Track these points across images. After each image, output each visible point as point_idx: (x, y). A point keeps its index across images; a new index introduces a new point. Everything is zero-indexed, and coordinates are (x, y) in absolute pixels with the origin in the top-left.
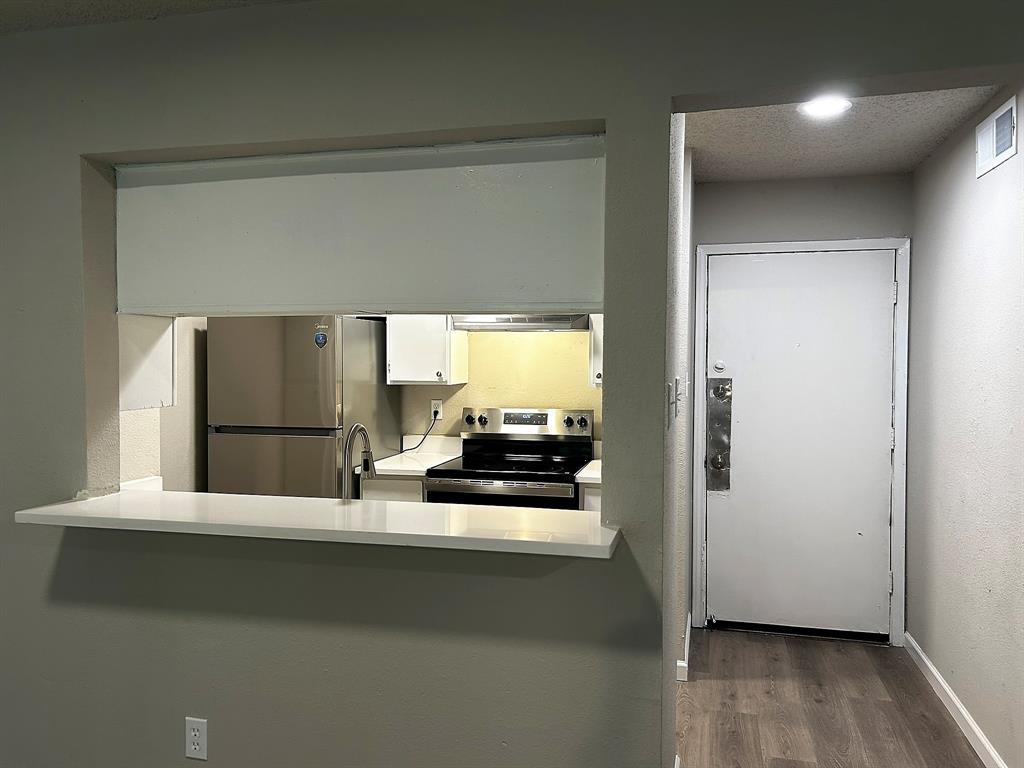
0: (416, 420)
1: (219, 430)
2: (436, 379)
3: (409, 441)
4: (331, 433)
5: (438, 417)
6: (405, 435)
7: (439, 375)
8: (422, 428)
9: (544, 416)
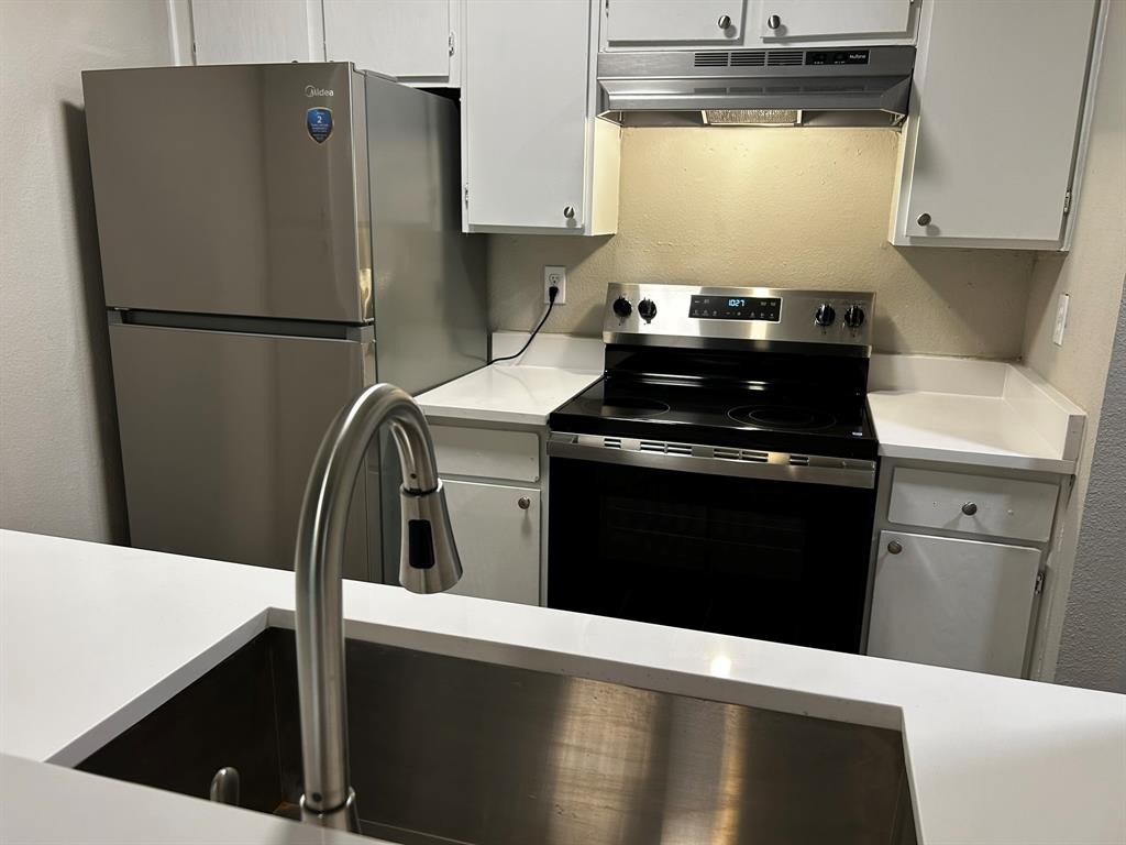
0: (516, 303)
1: (129, 316)
2: (563, 223)
3: (503, 344)
4: (350, 331)
5: (557, 300)
6: (495, 331)
7: (569, 214)
8: (528, 318)
9: (773, 304)
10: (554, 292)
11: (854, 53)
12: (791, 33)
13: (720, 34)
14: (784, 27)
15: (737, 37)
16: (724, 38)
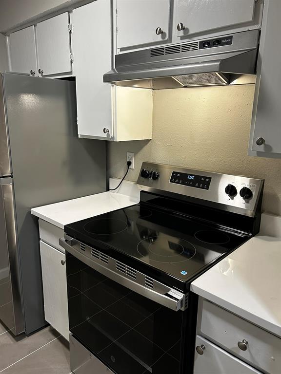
0: (118, 167)
3: (113, 183)
5: (131, 167)
6: (111, 178)
9: (207, 180)
10: (129, 163)
11: (224, 38)
12: (191, 32)
13: (159, 38)
14: (187, 29)
15: (167, 38)
16: (161, 40)
